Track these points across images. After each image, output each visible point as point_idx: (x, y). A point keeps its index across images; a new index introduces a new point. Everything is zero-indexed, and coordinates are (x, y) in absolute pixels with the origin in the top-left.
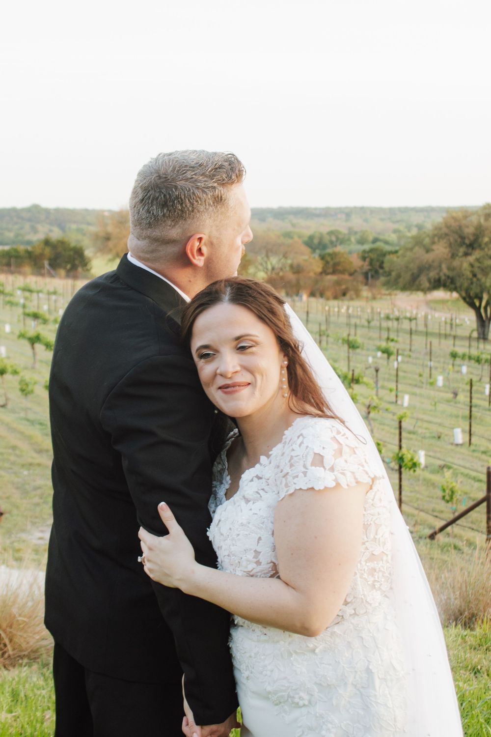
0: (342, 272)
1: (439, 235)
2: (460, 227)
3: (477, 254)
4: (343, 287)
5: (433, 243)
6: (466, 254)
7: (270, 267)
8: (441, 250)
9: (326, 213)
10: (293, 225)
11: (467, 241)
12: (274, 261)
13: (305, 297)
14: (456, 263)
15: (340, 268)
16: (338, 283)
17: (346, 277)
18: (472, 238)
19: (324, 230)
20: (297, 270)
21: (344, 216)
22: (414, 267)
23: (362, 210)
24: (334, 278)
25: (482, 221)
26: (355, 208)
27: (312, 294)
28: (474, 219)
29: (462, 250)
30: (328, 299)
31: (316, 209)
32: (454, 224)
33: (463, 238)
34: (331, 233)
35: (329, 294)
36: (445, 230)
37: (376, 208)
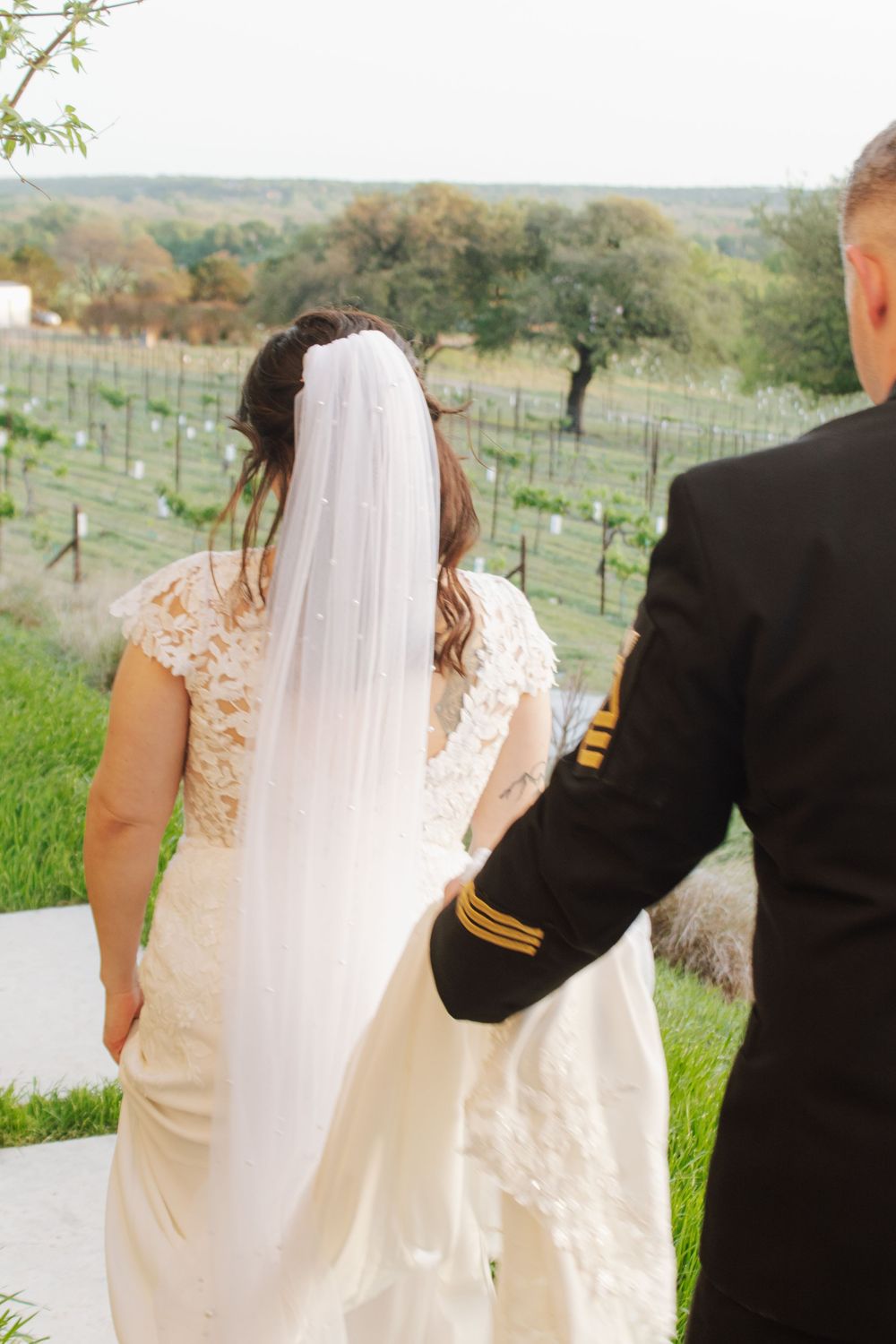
0: (223, 297)
1: (339, 233)
2: (373, 222)
3: (398, 268)
4: (222, 323)
5: (327, 246)
6: (383, 267)
7: (97, 286)
8: (338, 259)
9: (247, 189)
10: (182, 210)
11: (384, 246)
12: (105, 274)
13: (151, 339)
14: (363, 282)
15: (223, 289)
16: (212, 316)
17: (228, 305)
18: (392, 240)
19: (237, 220)
20: (146, 290)
21: (278, 196)
22: (294, 286)
23: (314, 185)
24: (206, 306)
25: (412, 210)
26: (300, 181)
27: (165, 335)
28: (396, 210)
29: (374, 260)
30: (192, 343)
31: (227, 181)
32: (364, 217)
33: (377, 240)
34: (248, 227)
35: (196, 333)
36: (348, 226)
37: (338, 182)
